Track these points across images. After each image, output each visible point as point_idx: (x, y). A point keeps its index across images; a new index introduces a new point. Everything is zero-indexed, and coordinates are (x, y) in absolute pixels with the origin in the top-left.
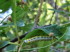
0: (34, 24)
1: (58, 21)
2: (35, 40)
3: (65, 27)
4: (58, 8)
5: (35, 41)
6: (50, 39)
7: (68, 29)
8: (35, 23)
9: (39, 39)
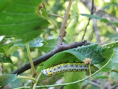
0: (57, 40)
1: (98, 33)
2: (60, 70)
3: (110, 49)
4: (96, 11)
5: (59, 72)
6: (85, 68)
7: (115, 52)
8: (60, 38)
9: (66, 69)
